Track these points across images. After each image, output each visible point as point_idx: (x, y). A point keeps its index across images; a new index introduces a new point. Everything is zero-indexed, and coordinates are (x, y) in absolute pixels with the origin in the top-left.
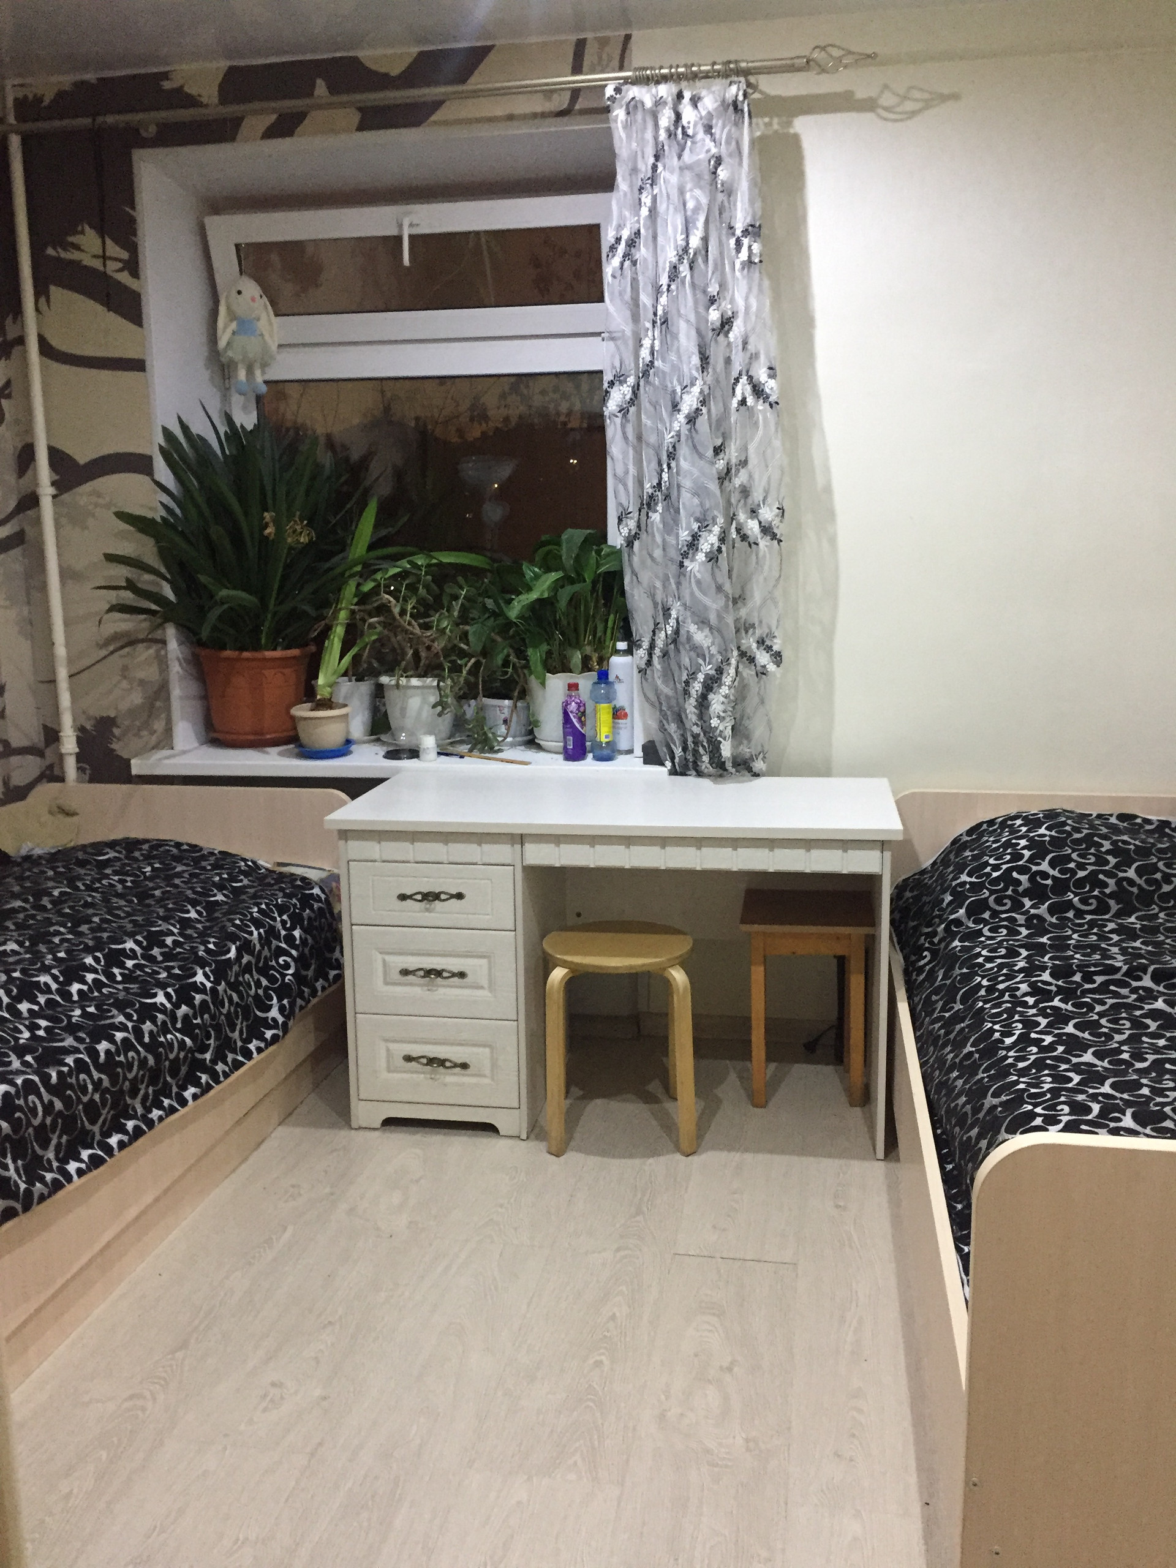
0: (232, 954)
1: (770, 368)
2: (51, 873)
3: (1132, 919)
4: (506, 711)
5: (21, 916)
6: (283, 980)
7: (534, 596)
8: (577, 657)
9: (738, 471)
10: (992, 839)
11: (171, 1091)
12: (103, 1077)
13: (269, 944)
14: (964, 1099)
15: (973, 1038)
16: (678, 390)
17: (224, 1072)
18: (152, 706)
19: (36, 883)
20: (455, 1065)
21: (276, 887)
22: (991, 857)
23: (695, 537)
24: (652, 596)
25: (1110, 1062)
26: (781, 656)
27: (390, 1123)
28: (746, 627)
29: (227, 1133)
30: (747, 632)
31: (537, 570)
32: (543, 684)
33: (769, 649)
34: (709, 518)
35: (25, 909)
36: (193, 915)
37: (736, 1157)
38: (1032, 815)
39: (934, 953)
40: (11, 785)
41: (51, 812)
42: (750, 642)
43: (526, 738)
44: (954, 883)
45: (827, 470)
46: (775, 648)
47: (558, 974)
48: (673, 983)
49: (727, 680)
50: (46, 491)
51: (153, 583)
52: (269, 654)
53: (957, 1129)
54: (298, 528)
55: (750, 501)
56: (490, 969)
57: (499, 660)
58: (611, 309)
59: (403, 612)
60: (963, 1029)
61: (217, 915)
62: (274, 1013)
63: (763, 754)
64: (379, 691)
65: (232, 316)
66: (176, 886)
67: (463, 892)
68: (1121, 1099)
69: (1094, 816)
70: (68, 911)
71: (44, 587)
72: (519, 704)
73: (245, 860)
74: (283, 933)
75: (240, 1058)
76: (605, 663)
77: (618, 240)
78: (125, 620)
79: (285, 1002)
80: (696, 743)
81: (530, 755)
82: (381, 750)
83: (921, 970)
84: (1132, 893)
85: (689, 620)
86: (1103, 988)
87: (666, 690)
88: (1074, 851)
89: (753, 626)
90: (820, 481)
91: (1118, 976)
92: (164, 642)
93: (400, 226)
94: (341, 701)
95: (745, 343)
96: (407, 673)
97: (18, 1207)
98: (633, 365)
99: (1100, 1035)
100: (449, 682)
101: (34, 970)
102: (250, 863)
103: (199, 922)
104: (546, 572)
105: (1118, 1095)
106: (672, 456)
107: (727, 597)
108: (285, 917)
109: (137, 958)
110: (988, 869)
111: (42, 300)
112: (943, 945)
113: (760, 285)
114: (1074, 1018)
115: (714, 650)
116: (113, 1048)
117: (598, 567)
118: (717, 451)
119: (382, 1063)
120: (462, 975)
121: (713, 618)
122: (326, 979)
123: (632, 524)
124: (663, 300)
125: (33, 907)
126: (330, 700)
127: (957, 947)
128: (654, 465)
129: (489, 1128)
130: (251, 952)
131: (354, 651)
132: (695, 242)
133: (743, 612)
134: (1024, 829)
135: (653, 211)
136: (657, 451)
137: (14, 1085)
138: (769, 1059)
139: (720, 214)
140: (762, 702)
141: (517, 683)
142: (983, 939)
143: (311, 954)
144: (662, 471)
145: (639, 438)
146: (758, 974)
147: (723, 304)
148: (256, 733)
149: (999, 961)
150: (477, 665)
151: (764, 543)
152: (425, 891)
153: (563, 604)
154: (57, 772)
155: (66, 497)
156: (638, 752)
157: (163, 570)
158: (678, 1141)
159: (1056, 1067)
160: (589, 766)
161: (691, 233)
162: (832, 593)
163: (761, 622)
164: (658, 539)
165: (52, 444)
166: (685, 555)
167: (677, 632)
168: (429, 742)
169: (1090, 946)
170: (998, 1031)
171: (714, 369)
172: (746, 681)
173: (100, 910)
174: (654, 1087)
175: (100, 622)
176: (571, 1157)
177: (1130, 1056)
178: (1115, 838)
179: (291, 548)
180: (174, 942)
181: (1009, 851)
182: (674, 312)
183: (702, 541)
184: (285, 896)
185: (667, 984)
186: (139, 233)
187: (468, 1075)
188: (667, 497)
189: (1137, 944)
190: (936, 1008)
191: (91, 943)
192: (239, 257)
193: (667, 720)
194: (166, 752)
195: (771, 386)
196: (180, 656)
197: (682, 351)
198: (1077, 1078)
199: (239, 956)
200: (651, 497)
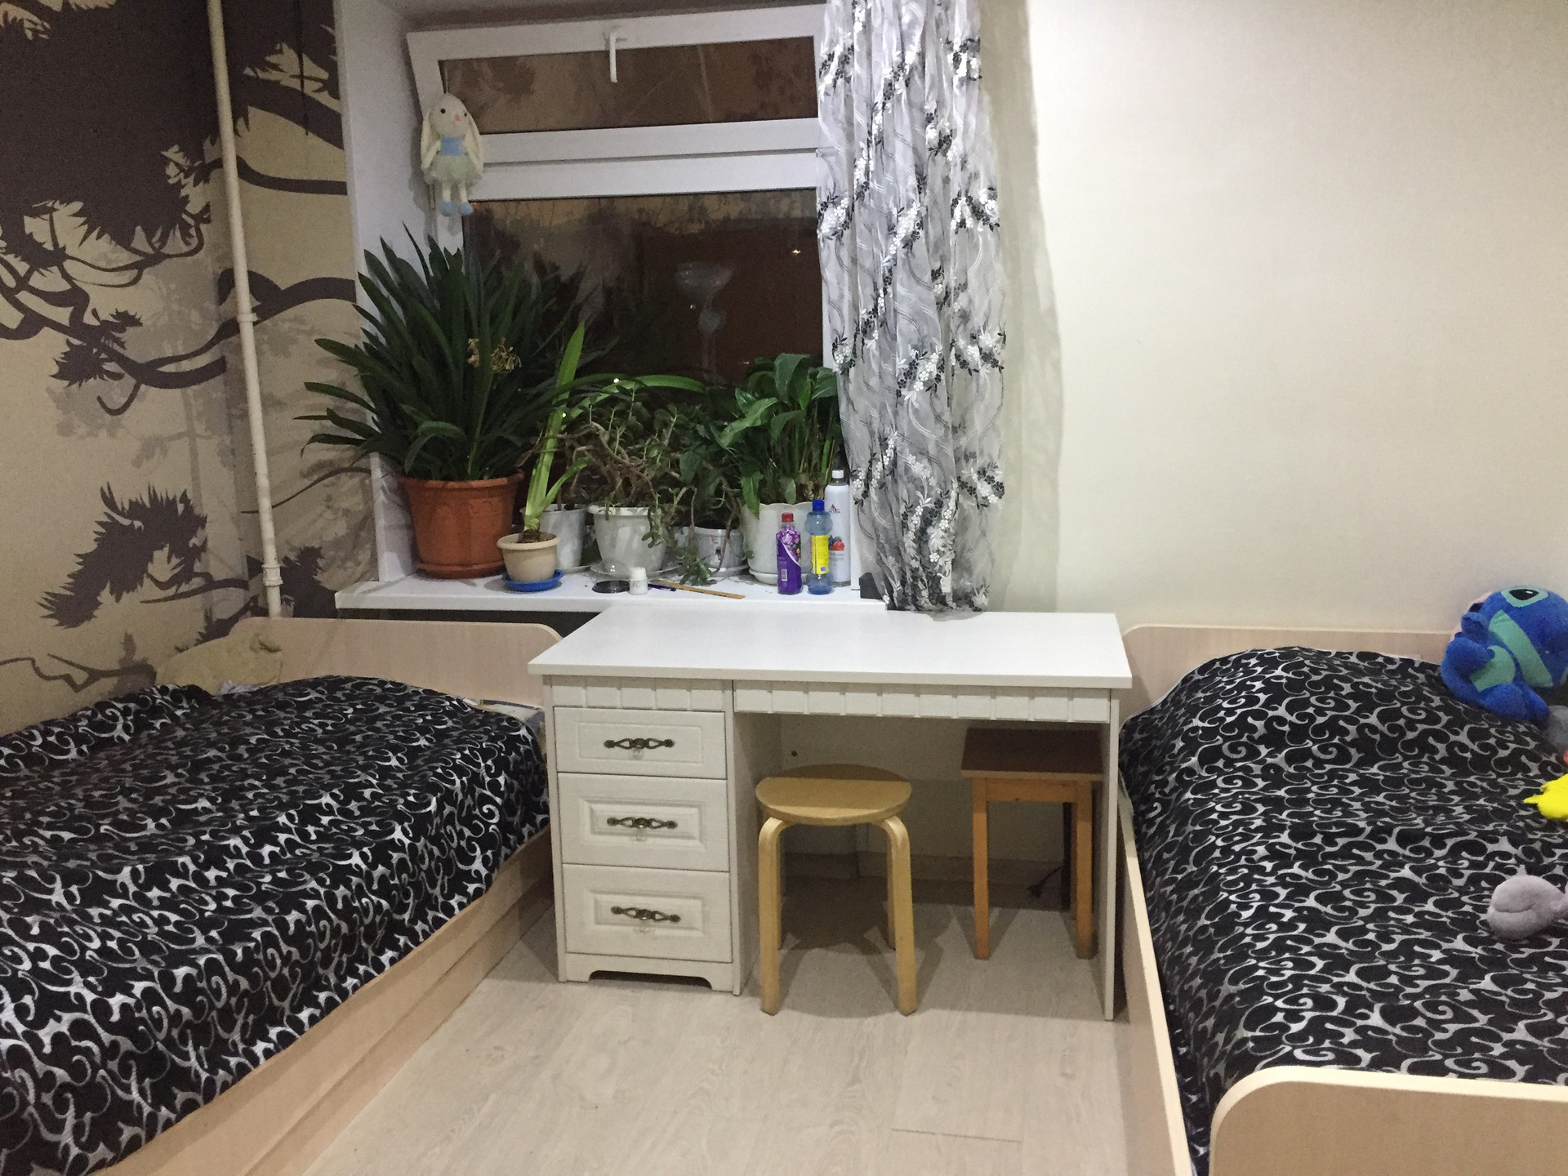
0: (433, 807)
1: (991, 189)
2: (249, 717)
3: (1375, 770)
4: (719, 540)
5: (216, 767)
6: (487, 830)
7: (746, 424)
8: (791, 487)
9: (957, 295)
10: (1225, 679)
11: (367, 956)
12: (293, 949)
13: (472, 792)
14: (1198, 981)
15: (1208, 909)
16: (895, 212)
17: (424, 931)
18: (357, 536)
19: (233, 729)
20: (665, 918)
21: (481, 730)
22: (1224, 700)
23: (913, 365)
24: (869, 424)
25: (1355, 943)
26: (1002, 487)
27: (598, 976)
28: (969, 456)
29: (428, 994)
30: (967, 461)
31: (749, 396)
32: (757, 514)
33: (990, 480)
34: (927, 345)
35: (219, 759)
36: (394, 762)
37: (957, 1017)
38: (1268, 653)
39: (1165, 804)
40: (214, 620)
41: (252, 649)
42: (970, 473)
43: (741, 568)
44: (1186, 728)
45: (1051, 293)
46: (997, 479)
47: (771, 826)
48: (891, 836)
49: (947, 513)
50: (247, 319)
51: (353, 411)
52: (475, 484)
53: (1191, 1015)
54: (504, 354)
55: (969, 325)
56: (701, 820)
57: (711, 489)
58: (824, 127)
59: (611, 441)
60: (1196, 897)
61: (419, 762)
62: (477, 865)
63: (983, 587)
64: (589, 520)
65: (436, 135)
66: (378, 730)
67: (673, 739)
68: (1369, 990)
69: (1333, 654)
70: (264, 760)
71: (245, 415)
72: (732, 534)
73: (449, 699)
74: (488, 779)
75: (441, 915)
76: (821, 491)
77: (831, 57)
78: (328, 450)
79: (489, 853)
80: (915, 578)
81: (743, 587)
82: (591, 582)
83: (1151, 822)
84: (1375, 740)
85: (907, 450)
86: (1345, 853)
87: (883, 522)
88: (1312, 694)
89: (974, 455)
90: (1044, 305)
91: (1361, 838)
92: (368, 472)
93: (608, 41)
94: (550, 531)
95: (964, 162)
96: (616, 502)
97: (199, 1098)
98: (847, 186)
99: (1343, 909)
100: (659, 512)
101: (225, 831)
102: (455, 702)
103: (400, 770)
104: (758, 399)
105: (1364, 984)
106: (888, 280)
107: (946, 427)
108: (489, 762)
109: (334, 814)
110: (1222, 714)
111: (241, 121)
112: (1174, 796)
113: (980, 102)
114: (1316, 889)
115: (933, 482)
116: (303, 918)
117: (812, 393)
118: (935, 275)
119: (590, 915)
120: (672, 825)
121: (932, 451)
122: (533, 824)
123: (848, 350)
124: (878, 118)
125: (230, 757)
126: (537, 531)
127: (1189, 799)
128: (870, 290)
129: (700, 983)
130: (453, 803)
131: (563, 479)
132: (911, 57)
133: (963, 441)
134: (1259, 669)
135: (867, 26)
136: (873, 275)
137: (197, 966)
138: (992, 904)
139: (938, 27)
140: (984, 534)
141: (730, 512)
142: (1216, 791)
143: (517, 801)
144: (879, 296)
145: (854, 261)
146: (980, 820)
147: (941, 121)
148: (462, 565)
149: (1235, 817)
150: (689, 494)
151: (985, 370)
152: (633, 738)
153: (776, 433)
154: (260, 604)
155: (267, 322)
156: (855, 584)
157: (366, 398)
158: (897, 997)
159: (1297, 949)
160: (804, 599)
161: (906, 47)
162: (1056, 421)
163: (982, 452)
164: (875, 366)
165: (254, 270)
166: (902, 384)
167: (894, 463)
168: (639, 575)
169: (1329, 801)
170: (1234, 902)
171: (932, 191)
172: (967, 513)
173: (299, 759)
174: (873, 935)
175: (302, 451)
176: (785, 1015)
177: (1376, 937)
178: (1356, 680)
179: (496, 375)
180: (373, 795)
181: (1243, 694)
182: (890, 130)
183: (920, 369)
184: (492, 739)
185: (884, 836)
186: (339, 51)
187: (680, 928)
188: (883, 323)
189: (1380, 798)
190: (1167, 869)
191: (285, 798)
192: (442, 74)
193: (885, 553)
194: (372, 584)
195: (991, 207)
196: (385, 484)
197: (898, 172)
198: (1320, 964)
199: (440, 807)
200: (867, 323)
